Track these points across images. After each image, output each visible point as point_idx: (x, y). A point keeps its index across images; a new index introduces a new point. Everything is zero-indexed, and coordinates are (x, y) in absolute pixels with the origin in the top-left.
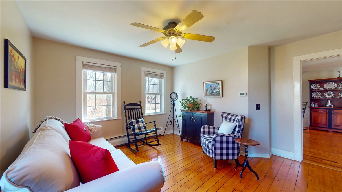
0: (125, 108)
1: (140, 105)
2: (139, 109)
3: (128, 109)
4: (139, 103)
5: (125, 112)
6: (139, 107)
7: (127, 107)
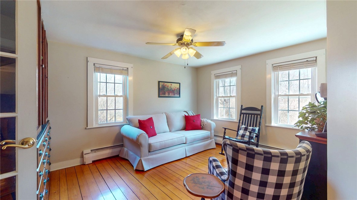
0: (241, 111)
1: (261, 110)
2: (257, 115)
3: (244, 114)
4: (260, 108)
5: (240, 116)
6: (259, 112)
7: (243, 111)
